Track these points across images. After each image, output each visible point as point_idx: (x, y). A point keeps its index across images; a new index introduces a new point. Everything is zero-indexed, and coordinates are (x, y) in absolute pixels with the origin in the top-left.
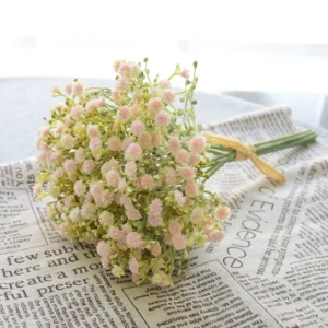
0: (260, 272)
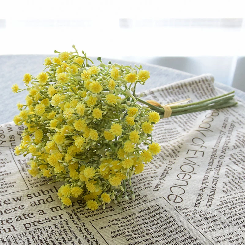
0: (197, 205)
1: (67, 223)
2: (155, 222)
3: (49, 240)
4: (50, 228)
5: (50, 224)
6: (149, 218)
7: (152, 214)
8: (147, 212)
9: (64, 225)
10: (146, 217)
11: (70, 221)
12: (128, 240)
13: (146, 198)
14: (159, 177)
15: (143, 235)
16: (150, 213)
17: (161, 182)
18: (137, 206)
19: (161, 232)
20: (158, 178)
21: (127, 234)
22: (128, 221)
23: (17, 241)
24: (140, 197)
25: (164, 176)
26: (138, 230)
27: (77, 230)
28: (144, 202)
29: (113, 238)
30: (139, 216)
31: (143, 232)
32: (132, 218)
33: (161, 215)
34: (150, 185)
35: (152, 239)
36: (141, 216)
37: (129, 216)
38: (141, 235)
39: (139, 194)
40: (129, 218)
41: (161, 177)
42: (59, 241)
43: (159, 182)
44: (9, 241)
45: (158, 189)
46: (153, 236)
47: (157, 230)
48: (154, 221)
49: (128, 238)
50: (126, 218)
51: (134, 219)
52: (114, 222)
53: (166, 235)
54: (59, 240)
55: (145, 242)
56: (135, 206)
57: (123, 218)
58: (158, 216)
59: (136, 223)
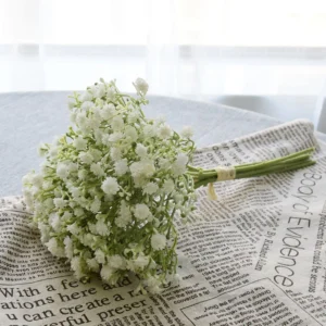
0: (312, 289)
1: (152, 312)
2: (263, 310)
4: (132, 318)
5: (131, 313)
6: (255, 304)
7: (257, 300)
8: (251, 296)
9: (149, 314)
11: (155, 308)
13: (247, 278)
14: (259, 253)
16: (254, 298)
20: (257, 255)
22: (228, 309)
24: (239, 275)
25: (264, 252)
26: (242, 321)
27: (166, 321)
28: (245, 282)
30: (241, 301)
31: (250, 323)
32: (232, 304)
33: (269, 301)
34: (250, 262)
36: (244, 302)
37: (228, 301)
39: (237, 272)
41: (261, 253)
45: (260, 267)
48: (261, 309)
50: (225, 304)
52: (211, 311)
57: (221, 305)
58: (264, 303)
59: (239, 312)
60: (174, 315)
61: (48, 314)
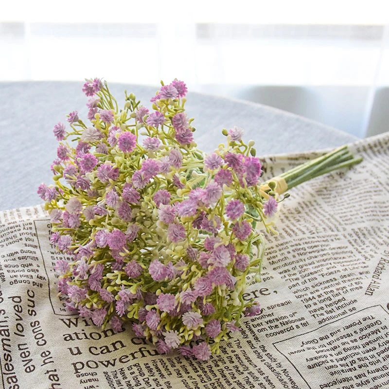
1: (239, 346)
2: (370, 346)
3: (215, 369)
6: (361, 338)
7: (365, 332)
8: (357, 328)
9: (235, 348)
10: (357, 337)
11: (243, 342)
12: (332, 374)
13: (354, 305)
14: (372, 274)
15: (354, 367)
16: (362, 330)
17: (375, 282)
18: (341, 317)
19: (380, 363)
20: (370, 276)
21: (331, 364)
22: (330, 344)
23: (168, 367)
24: (345, 302)
25: (378, 272)
26: (345, 358)
27: (255, 356)
28: (352, 311)
29: (309, 368)
30: (345, 334)
31: (354, 362)
32: (335, 337)
33: (379, 334)
34: (360, 285)
35: (367, 374)
36: (349, 335)
37: (331, 334)
38: (351, 367)
39: (343, 298)
40: (331, 339)
41: (374, 273)
42: (230, 372)
43: (373, 282)
44: (157, 368)
45: (372, 291)
46: (368, 371)
47: (374, 360)
48: (368, 344)
49: (333, 370)
50: (327, 337)
51: (338, 339)
52: (309, 345)
53: (388, 368)
54: (230, 370)
55: (358, 378)
56: (339, 318)
57: (322, 339)
58: (374, 336)
59: (342, 347)
60: (264, 350)
61: (118, 346)
